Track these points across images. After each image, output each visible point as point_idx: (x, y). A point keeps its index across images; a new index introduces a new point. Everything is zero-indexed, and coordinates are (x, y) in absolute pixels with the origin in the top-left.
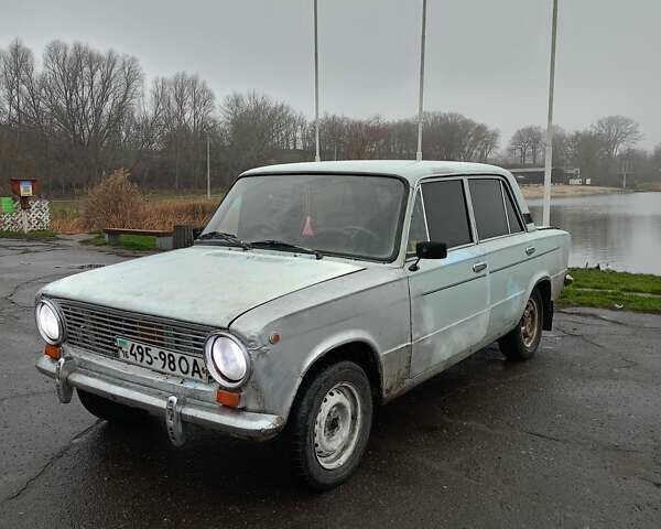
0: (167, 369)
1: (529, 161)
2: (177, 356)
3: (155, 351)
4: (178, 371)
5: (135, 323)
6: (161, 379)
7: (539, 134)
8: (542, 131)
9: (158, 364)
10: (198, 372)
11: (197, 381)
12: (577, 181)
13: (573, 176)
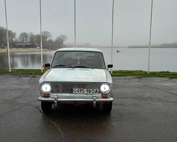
0: (88, 93)
1: (25, 41)
2: (91, 90)
3: (85, 90)
4: (91, 93)
5: (80, 84)
6: (86, 95)
7: (27, 34)
8: (28, 34)
9: (86, 92)
10: (97, 92)
11: (96, 94)
12: (38, 47)
13: (37, 46)
